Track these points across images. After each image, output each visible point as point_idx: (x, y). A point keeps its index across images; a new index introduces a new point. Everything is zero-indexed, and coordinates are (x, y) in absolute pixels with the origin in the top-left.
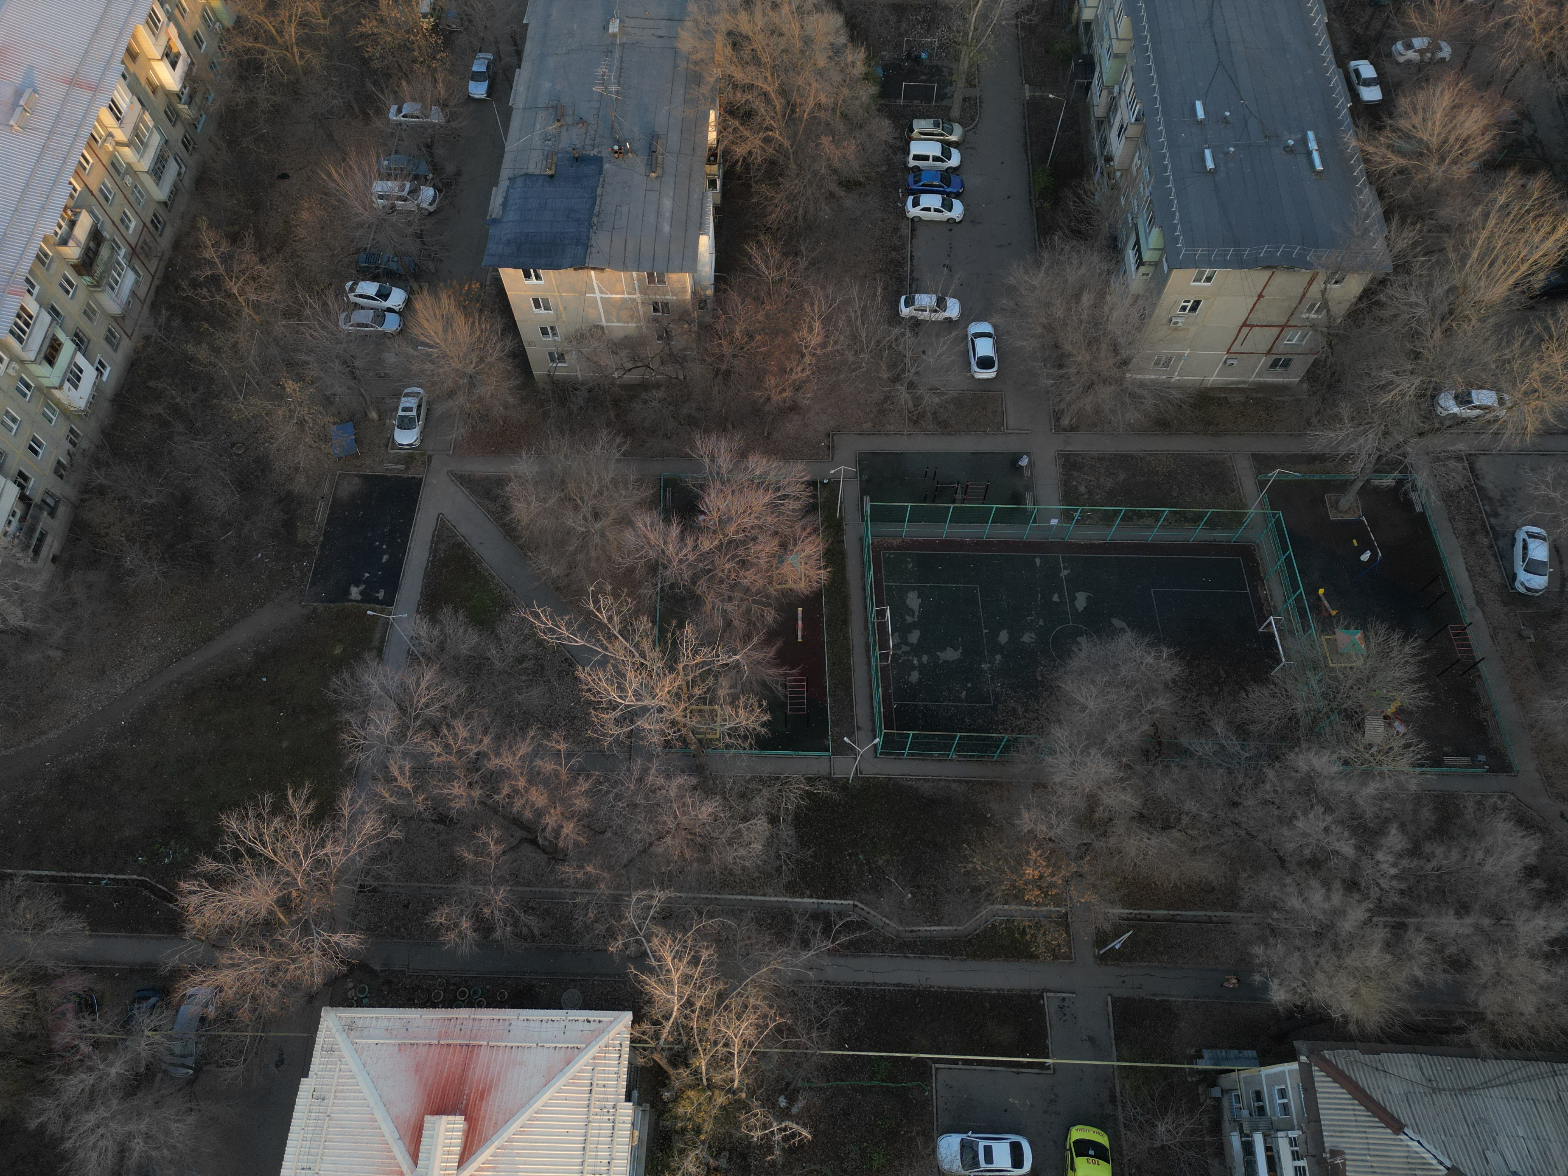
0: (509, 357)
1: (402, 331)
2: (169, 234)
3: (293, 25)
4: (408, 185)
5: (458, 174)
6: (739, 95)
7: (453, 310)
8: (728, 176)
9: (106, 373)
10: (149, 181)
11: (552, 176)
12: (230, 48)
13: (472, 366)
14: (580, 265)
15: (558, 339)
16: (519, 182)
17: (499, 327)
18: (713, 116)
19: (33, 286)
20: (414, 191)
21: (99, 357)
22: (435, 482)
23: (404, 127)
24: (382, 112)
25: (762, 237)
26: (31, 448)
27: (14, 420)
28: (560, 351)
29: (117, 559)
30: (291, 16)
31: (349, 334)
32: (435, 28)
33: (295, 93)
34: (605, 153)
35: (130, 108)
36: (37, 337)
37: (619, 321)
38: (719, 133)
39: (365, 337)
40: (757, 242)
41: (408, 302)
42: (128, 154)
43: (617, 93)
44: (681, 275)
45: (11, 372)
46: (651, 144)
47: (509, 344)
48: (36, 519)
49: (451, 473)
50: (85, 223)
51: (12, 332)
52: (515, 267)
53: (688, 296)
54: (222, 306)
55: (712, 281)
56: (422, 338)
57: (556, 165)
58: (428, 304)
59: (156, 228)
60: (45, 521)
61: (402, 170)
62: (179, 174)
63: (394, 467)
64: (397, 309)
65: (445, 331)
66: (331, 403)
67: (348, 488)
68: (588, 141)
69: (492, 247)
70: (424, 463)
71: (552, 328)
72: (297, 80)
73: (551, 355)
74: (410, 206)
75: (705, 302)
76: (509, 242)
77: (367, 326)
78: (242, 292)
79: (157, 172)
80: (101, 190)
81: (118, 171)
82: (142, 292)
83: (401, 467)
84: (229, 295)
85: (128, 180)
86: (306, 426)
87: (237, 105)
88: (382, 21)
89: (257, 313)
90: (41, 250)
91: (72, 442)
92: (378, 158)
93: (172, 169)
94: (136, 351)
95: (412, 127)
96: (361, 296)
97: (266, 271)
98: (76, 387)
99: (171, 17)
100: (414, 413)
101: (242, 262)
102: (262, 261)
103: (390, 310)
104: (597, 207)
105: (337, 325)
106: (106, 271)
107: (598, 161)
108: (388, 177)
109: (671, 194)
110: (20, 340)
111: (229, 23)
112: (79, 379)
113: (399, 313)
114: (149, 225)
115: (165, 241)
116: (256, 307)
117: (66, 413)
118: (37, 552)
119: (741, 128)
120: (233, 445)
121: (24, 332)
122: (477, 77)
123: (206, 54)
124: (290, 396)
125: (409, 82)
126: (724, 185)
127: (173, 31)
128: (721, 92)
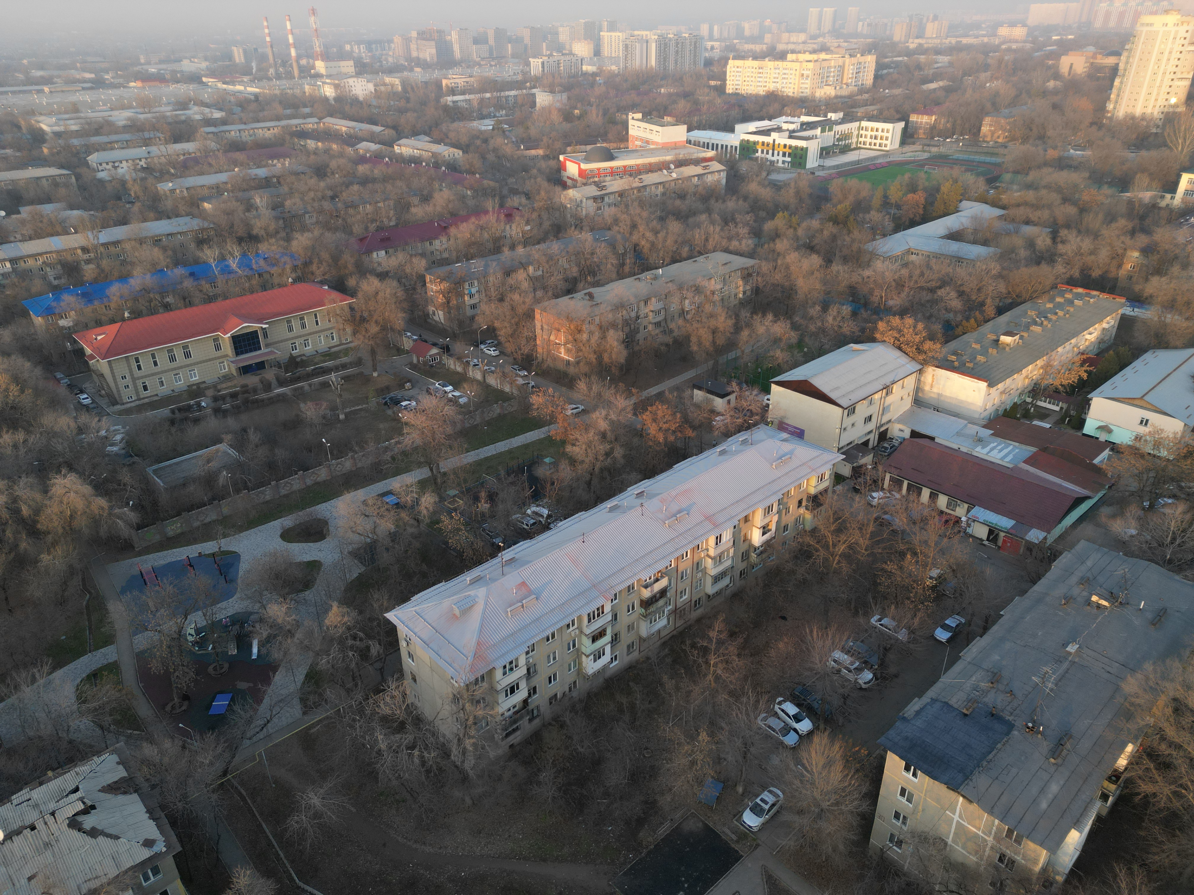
0: (859, 815)
1: (794, 749)
2: (700, 612)
3: (845, 545)
4: (857, 664)
5: (896, 676)
6: (1163, 747)
7: (838, 756)
8: (1123, 800)
9: (614, 664)
10: (709, 581)
11: (966, 715)
12: (800, 540)
13: (828, 803)
14: (954, 787)
15: (905, 828)
16: (938, 705)
17: (864, 790)
18: (1130, 748)
19: (616, 599)
20: (859, 670)
21: (617, 653)
22: (750, 865)
23: (877, 630)
24: (868, 615)
25: (1135, 867)
26: (550, 678)
27: (554, 658)
28: (902, 837)
29: (539, 770)
30: (846, 541)
31: (760, 728)
32: (933, 588)
33: (821, 579)
34: (1019, 723)
35: (726, 542)
36: (598, 624)
37: (963, 848)
38: (1130, 763)
39: (768, 737)
40: (1129, 869)
41: (810, 733)
42: (709, 562)
43: (1051, 690)
44: (1038, 848)
45: (573, 634)
46: (1061, 739)
47: (865, 807)
48: (522, 718)
49: (764, 867)
50: (663, 583)
51: (589, 615)
52: (901, 757)
53: (1037, 868)
54: (699, 666)
55: (1067, 871)
56: (805, 761)
57: (974, 709)
58: (824, 743)
59: (695, 605)
60: (524, 723)
61: (859, 653)
62: (727, 586)
63: (730, 834)
64: (800, 732)
65: (824, 767)
66: (719, 763)
67: (692, 826)
68: (1008, 708)
69: (892, 733)
70: (751, 846)
71: (905, 818)
72: (827, 574)
73: (892, 836)
74: (851, 677)
75: (1051, 884)
76: (906, 738)
77: (774, 730)
78: (716, 665)
79: (717, 579)
80: (683, 573)
81: (697, 568)
82: (663, 634)
83: (734, 837)
84: (707, 663)
85: (700, 575)
86: (695, 767)
87: (784, 568)
88: (901, 568)
89: (715, 682)
90: (633, 584)
91: (570, 689)
92: (848, 638)
93: (726, 581)
94: (637, 662)
95: (881, 633)
96: (783, 711)
97: (737, 662)
98: (595, 661)
99: (779, 512)
100: (767, 807)
101: (727, 649)
102: (739, 655)
103: (795, 730)
104: (991, 756)
105: (756, 718)
106: (655, 612)
107: (1011, 726)
108: (848, 652)
109: (1062, 783)
110: (589, 621)
111: (808, 527)
112: (599, 657)
113: (800, 736)
114: (693, 602)
115: (695, 615)
116: (717, 678)
117: (580, 671)
118: (507, 735)
119: (1154, 771)
120: (646, 748)
121: (594, 618)
122: (946, 627)
123: (785, 537)
124: (699, 742)
125: (896, 608)
126: (1115, 804)
127: (775, 518)
128: (1146, 735)
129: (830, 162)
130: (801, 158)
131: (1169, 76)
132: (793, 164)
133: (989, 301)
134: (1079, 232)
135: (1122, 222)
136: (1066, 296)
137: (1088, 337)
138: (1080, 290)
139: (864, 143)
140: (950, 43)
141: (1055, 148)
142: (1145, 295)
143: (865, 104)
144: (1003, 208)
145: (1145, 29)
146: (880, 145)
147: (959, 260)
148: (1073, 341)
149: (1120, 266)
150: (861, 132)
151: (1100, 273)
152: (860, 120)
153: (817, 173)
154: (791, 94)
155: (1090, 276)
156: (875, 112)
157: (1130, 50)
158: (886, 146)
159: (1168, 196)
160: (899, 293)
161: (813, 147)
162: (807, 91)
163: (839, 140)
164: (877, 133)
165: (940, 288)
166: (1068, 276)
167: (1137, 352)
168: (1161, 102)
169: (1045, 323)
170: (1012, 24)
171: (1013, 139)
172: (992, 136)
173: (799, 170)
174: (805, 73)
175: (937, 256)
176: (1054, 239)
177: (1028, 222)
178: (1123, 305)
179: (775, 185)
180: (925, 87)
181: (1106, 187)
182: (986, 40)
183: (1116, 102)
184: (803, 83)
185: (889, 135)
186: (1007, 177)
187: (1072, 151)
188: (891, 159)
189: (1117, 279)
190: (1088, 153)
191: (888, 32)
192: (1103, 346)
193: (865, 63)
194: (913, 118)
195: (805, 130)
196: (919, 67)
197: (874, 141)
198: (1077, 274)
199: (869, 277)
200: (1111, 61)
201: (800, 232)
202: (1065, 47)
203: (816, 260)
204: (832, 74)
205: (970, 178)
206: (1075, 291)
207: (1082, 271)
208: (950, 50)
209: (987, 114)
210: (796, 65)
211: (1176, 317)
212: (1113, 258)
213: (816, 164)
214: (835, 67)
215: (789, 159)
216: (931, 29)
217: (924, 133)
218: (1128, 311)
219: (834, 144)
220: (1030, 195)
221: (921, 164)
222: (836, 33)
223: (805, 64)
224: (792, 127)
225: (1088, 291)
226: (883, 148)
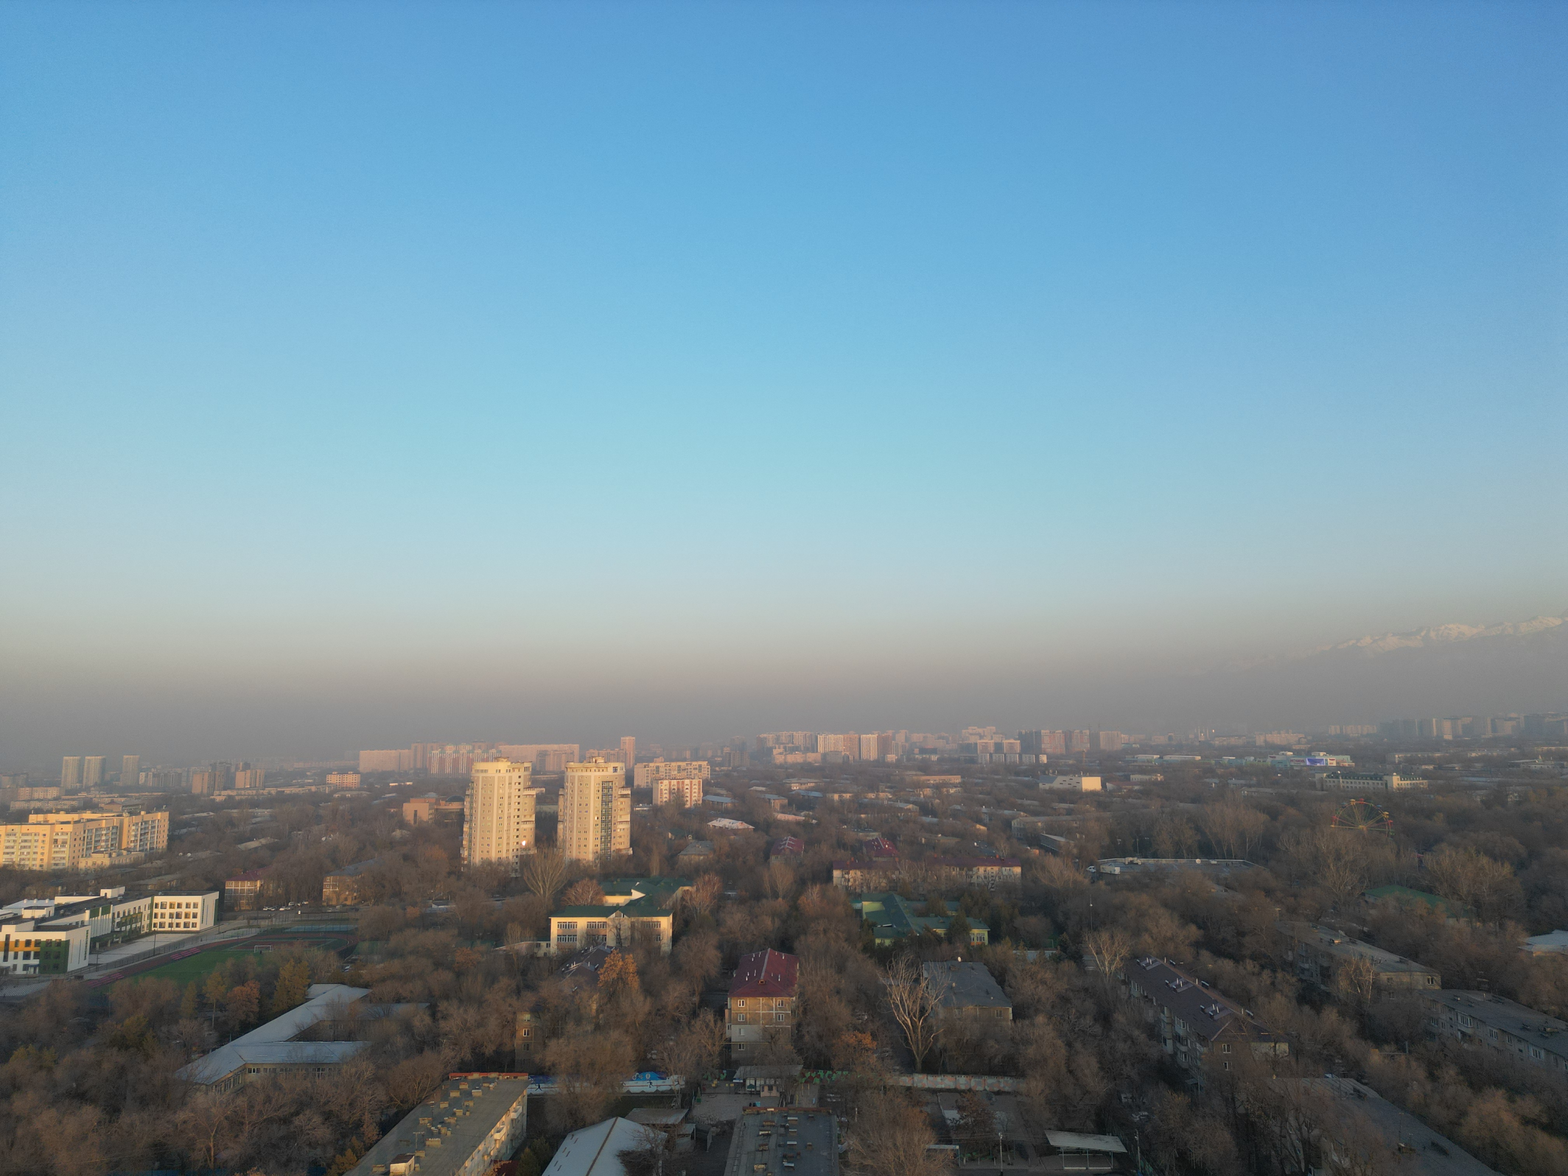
129: (106, 958)
130: (57, 957)
131: (514, 820)
132: (43, 968)
133: (367, 1117)
134: (461, 1001)
135: (504, 982)
136: (461, 1087)
137: (497, 1136)
138: (476, 1076)
139: (162, 925)
140: (269, 793)
141: (414, 904)
142: (548, 1064)
143: (159, 873)
144: (366, 986)
145: (481, 775)
146: (186, 925)
147: (317, 1067)
148: (481, 1147)
149: (513, 1035)
150: (155, 911)
151: (494, 1048)
152: (152, 894)
153: (87, 977)
154: (37, 868)
155: (483, 1054)
156: (174, 883)
157: (472, 796)
158: (194, 925)
159: (544, 944)
160: (237, 1136)
161: (78, 939)
162: (66, 861)
163: (120, 925)
164: (179, 910)
165: (297, 1113)
166: (458, 1060)
167: (555, 1141)
168: (515, 846)
169: (443, 1131)
170: (343, 771)
171: (364, 899)
172: (338, 899)
173: (55, 976)
174: (60, 838)
175: (287, 1068)
176: (433, 1015)
177: (398, 1001)
178: (526, 1084)
179: (11, 1005)
180: (242, 846)
181: (478, 942)
182: (313, 789)
183: (470, 848)
184: (56, 852)
185: (198, 911)
186: (364, 946)
187: (434, 906)
188: (204, 942)
189: (513, 1052)
190: (452, 906)
191: (184, 784)
192: (516, 1144)
193: (153, 821)
194: (231, 886)
195: (63, 916)
196: (231, 823)
197: (175, 921)
198: (468, 1057)
199: (185, 1122)
200: (455, 806)
201: (59, 1074)
202: (406, 795)
203: (90, 1114)
204: (104, 838)
205: (317, 953)
206: (470, 1078)
207: (473, 1050)
208: (269, 802)
209: (328, 873)
210: (46, 829)
211: (585, 1084)
212: (504, 1026)
213: (84, 964)
214: (108, 828)
215: (36, 962)
216: (242, 779)
217: (248, 904)
218: (534, 1089)
219: (113, 932)
220: (396, 965)
221: (247, 945)
222: (105, 785)
223: (58, 828)
224: (39, 914)
225: (485, 1075)
226: (191, 929)
